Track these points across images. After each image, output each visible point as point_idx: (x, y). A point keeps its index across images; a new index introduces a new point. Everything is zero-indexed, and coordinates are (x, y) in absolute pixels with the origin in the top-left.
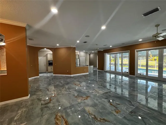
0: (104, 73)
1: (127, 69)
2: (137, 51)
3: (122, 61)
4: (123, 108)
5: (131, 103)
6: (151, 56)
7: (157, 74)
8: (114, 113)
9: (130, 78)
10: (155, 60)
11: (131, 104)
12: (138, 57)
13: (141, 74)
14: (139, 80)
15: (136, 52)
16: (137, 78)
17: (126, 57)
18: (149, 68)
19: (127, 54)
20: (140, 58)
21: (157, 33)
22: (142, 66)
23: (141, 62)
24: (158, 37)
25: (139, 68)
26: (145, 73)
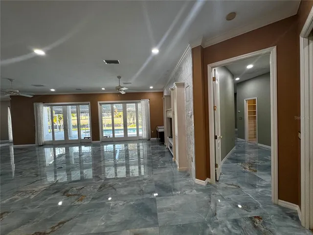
0: (37, 149)
1: (87, 132)
2: (101, 104)
3: (78, 120)
4: (88, 190)
5: (99, 177)
6: (116, 111)
7: (123, 134)
8: (77, 203)
9: (94, 145)
10: (120, 116)
11: (99, 179)
12: (101, 113)
13: (106, 137)
14: (105, 146)
15: (99, 104)
16: (104, 143)
17: (83, 113)
18: (115, 128)
19: (86, 108)
20: (105, 114)
21: (120, 86)
22: (108, 125)
23: (106, 120)
24: (121, 90)
25: (104, 128)
26: (112, 135)
